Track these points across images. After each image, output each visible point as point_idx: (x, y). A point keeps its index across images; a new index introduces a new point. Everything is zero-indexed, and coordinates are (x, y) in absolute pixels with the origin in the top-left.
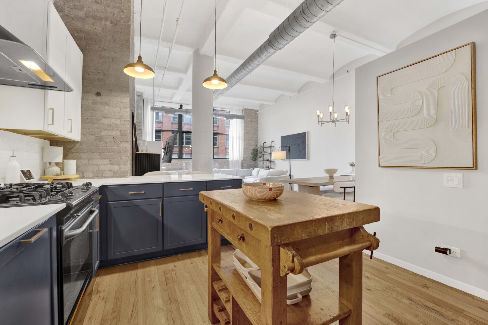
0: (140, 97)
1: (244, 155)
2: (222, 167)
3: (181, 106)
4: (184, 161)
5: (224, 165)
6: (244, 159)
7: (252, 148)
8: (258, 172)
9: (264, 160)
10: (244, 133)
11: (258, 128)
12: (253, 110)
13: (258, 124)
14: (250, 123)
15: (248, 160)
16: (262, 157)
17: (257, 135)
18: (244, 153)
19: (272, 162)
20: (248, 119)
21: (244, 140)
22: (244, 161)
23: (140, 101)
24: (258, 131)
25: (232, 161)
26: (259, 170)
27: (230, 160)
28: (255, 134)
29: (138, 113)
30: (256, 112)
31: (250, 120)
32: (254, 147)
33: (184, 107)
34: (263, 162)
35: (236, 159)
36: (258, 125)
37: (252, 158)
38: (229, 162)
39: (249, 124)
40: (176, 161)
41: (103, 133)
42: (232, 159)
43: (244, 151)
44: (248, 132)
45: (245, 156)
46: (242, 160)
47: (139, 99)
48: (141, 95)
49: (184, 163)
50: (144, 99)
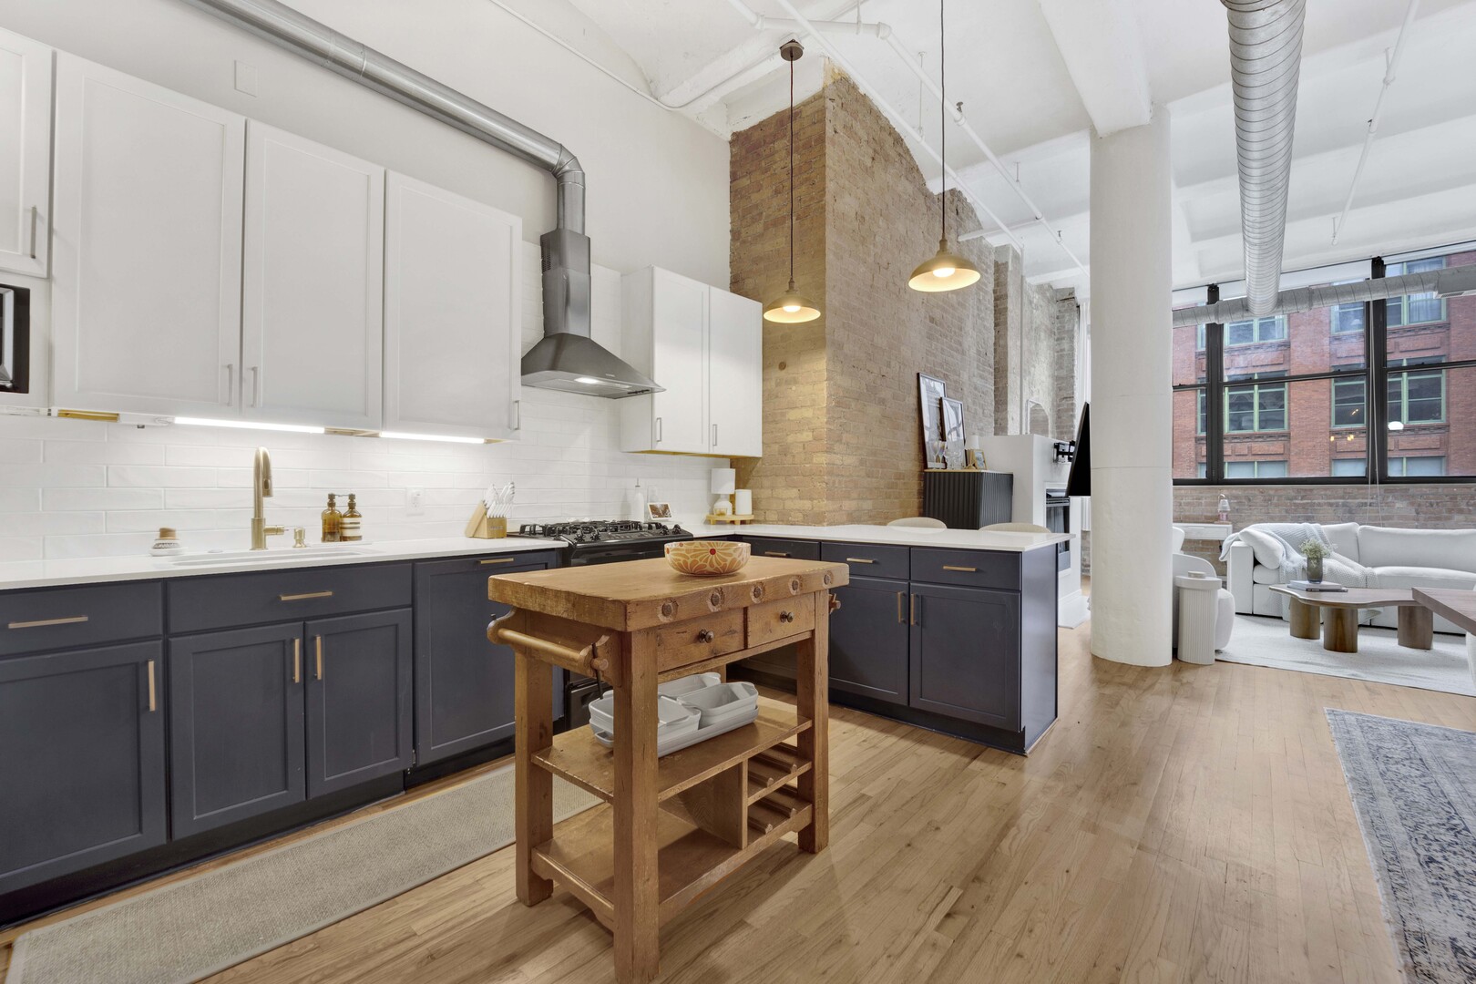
0: (1066, 304)
2: (1438, 519)
3: (1213, 291)
4: (1224, 491)
5: (1450, 511)
23: (1067, 314)
33: (1226, 295)
40: (1192, 489)
41: (790, 439)
47: (1063, 309)
48: (1071, 296)
49: (1222, 498)
50: (1078, 307)
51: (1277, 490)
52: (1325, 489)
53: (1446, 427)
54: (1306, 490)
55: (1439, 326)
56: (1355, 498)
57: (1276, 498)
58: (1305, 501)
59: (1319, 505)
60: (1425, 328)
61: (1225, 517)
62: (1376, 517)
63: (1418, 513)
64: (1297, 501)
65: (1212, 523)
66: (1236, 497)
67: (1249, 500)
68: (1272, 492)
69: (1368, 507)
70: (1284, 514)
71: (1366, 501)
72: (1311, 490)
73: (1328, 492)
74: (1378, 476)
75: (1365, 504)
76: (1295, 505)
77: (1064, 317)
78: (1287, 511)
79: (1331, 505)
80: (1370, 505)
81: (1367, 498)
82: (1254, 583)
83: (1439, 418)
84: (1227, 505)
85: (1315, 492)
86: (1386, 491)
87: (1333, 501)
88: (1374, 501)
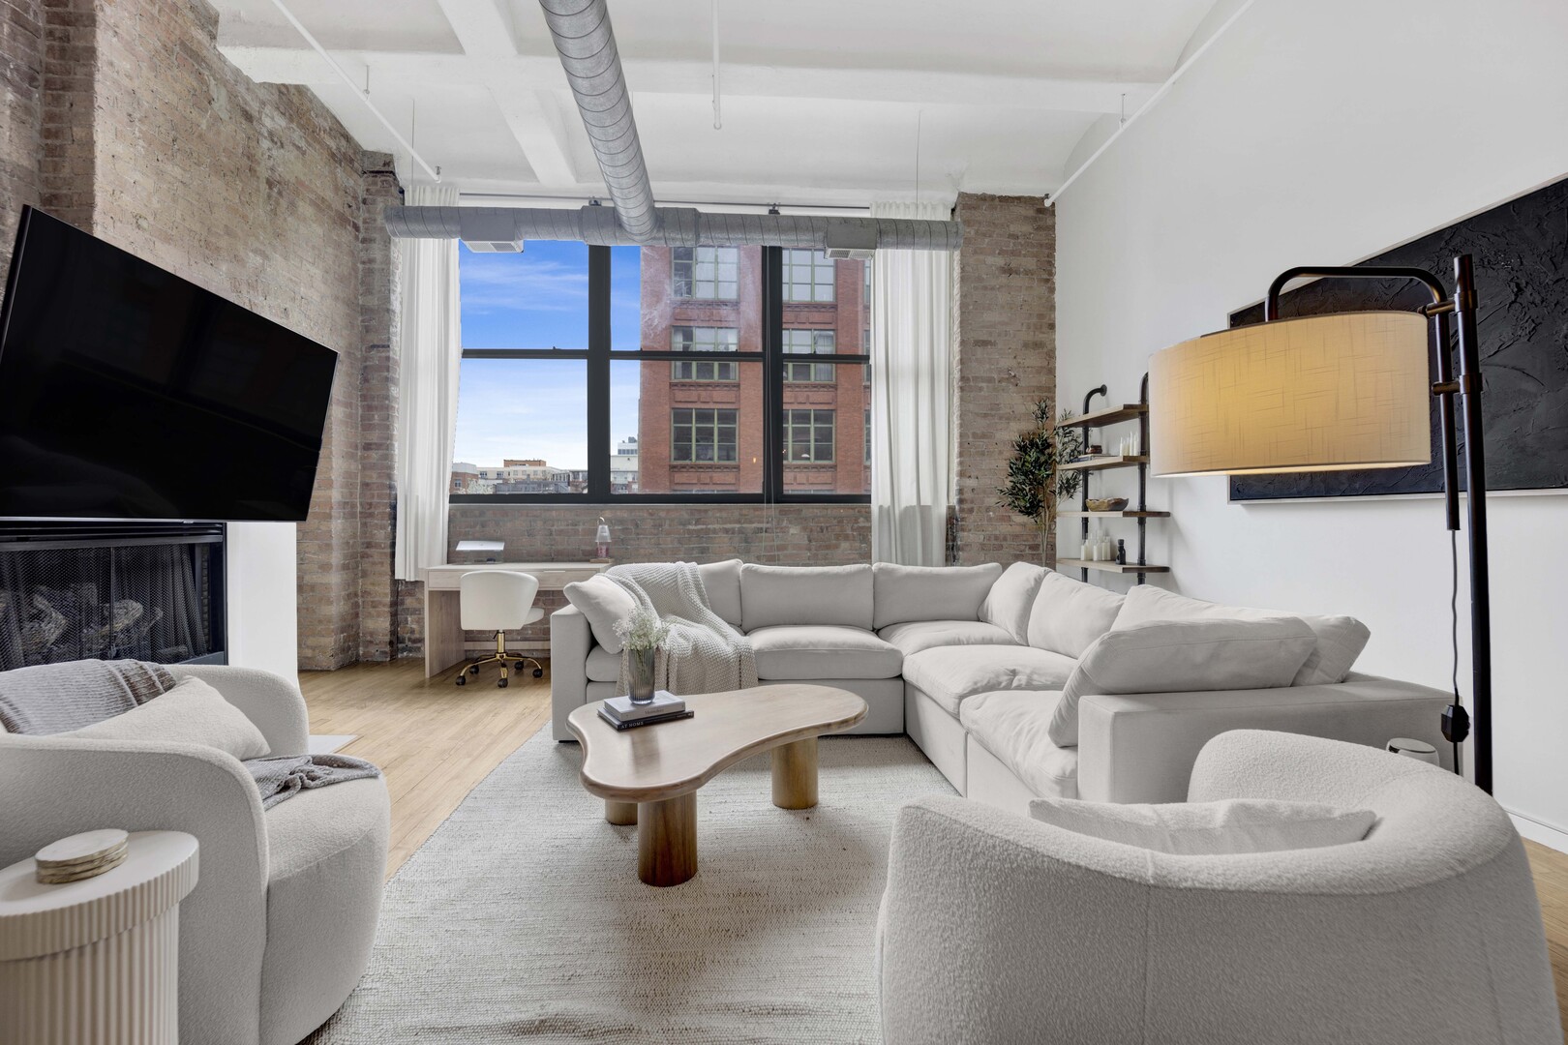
0: (380, 179)
1: (962, 474)
4: (608, 511)
5: (837, 537)
6: (961, 501)
7: (1011, 433)
8: (1031, 595)
9: (1089, 503)
10: (963, 343)
11: (1052, 308)
12: (1019, 199)
13: (1057, 286)
14: (1003, 279)
15: (988, 509)
16: (1080, 489)
17: (1051, 355)
18: (961, 463)
19: (1149, 520)
20: (990, 260)
21: (962, 389)
22: (962, 510)
23: (379, 199)
24: (1052, 326)
25: (886, 513)
26: (1038, 581)
27: (874, 506)
28: (1037, 345)
29: (371, 261)
30: (1039, 213)
31: (1000, 261)
32: (1029, 426)
34: (1085, 521)
35: (914, 503)
36: (1052, 290)
37: (1015, 492)
38: (868, 516)
39: (993, 289)
42: (887, 503)
43: (961, 454)
44: (985, 338)
45: (971, 483)
46: (951, 509)
47: (373, 189)
48: (386, 169)
49: (601, 523)
50: (402, 192)
51: (668, 511)
52: (721, 510)
53: (834, 467)
54: (699, 511)
55: (831, 386)
56: (751, 522)
57: (668, 522)
58: (699, 527)
59: (715, 531)
60: (824, 386)
61: (604, 551)
62: (771, 546)
63: (810, 541)
64: (691, 527)
65: (588, 561)
66: (621, 522)
67: (637, 525)
68: (663, 514)
69: (764, 534)
70: (676, 545)
71: (760, 525)
72: (706, 511)
73: (724, 515)
74: (774, 493)
75: (760, 530)
76: (690, 532)
77: (374, 202)
78: (680, 542)
79: (727, 531)
80: (766, 532)
81: (763, 523)
82: (589, 681)
83: (831, 459)
84: (607, 533)
85: (710, 513)
86: (782, 512)
87: (728, 526)
88: (769, 525)
